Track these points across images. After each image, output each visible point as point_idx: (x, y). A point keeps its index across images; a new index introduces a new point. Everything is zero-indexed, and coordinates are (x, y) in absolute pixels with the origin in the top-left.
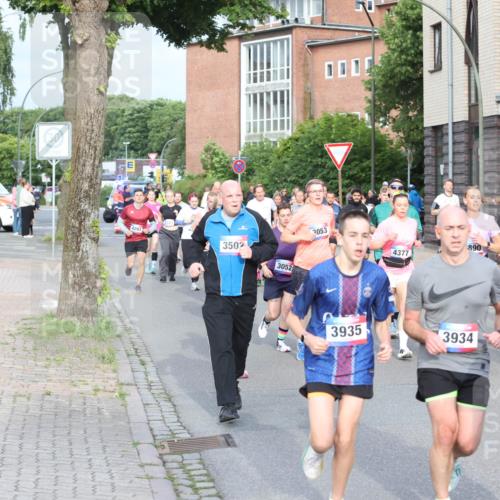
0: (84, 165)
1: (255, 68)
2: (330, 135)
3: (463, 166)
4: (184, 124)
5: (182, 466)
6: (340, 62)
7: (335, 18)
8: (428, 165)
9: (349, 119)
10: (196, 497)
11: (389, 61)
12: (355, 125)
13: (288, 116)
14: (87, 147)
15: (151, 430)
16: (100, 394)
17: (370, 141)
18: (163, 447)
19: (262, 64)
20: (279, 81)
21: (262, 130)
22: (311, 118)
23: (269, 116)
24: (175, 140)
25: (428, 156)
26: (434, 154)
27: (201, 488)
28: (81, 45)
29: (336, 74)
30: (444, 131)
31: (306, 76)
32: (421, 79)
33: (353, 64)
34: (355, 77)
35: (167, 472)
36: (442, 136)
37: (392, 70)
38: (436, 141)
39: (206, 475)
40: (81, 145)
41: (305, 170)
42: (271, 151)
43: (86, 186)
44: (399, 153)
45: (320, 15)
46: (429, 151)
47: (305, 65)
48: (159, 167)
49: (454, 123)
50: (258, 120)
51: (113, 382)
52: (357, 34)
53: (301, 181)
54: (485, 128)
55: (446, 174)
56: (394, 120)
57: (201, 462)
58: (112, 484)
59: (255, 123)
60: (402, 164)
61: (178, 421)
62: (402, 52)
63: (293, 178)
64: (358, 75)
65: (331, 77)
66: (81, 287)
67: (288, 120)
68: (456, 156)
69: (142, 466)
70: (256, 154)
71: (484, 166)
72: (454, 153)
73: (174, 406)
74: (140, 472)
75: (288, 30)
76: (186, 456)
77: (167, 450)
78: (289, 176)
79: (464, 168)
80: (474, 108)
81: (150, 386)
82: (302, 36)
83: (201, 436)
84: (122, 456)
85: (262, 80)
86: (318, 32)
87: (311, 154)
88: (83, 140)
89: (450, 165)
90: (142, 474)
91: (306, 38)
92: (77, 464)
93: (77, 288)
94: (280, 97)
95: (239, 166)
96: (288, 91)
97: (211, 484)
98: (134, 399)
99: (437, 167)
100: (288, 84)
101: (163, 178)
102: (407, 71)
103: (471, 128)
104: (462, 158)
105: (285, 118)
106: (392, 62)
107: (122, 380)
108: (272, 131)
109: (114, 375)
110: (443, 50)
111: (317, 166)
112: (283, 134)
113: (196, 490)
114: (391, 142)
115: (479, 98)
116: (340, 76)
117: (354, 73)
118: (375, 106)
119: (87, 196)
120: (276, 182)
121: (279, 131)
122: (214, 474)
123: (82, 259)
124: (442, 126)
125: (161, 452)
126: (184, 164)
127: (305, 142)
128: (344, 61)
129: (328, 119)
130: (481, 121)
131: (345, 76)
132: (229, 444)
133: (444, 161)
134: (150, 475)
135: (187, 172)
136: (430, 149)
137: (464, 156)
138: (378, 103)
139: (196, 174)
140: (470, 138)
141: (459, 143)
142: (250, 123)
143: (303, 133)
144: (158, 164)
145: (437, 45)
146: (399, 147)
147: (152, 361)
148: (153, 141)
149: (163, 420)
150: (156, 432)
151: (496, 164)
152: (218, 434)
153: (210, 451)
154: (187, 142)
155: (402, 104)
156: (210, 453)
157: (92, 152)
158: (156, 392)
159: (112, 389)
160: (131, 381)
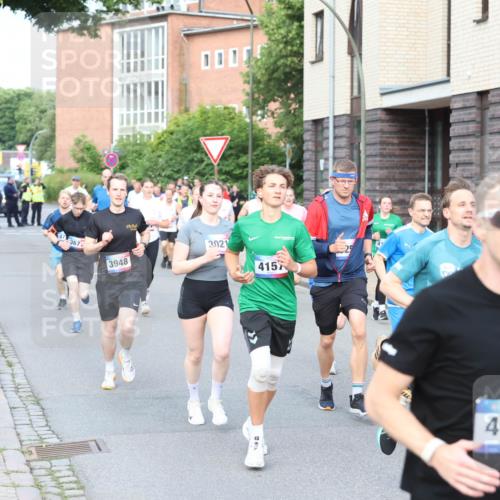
2: (205, 128)
4: (54, 115)
5: (51, 473)
6: (217, 52)
7: (212, 5)
8: (308, 160)
9: (226, 111)
11: (270, 53)
12: (233, 118)
13: (163, 107)
15: (18, 435)
17: (247, 135)
18: (31, 453)
21: (135, 122)
22: (187, 110)
24: (45, 132)
25: (308, 150)
26: (314, 148)
27: (71, 497)
29: (213, 65)
30: (325, 125)
31: (182, 66)
32: (301, 72)
33: (231, 54)
34: (232, 69)
35: (35, 480)
36: (323, 129)
37: (275, 62)
38: (316, 135)
39: (75, 482)
41: (181, 164)
42: (143, 145)
44: (278, 148)
45: (197, 1)
46: (308, 146)
47: (181, 54)
48: (28, 160)
49: (335, 117)
50: (132, 112)
52: (235, 22)
53: (176, 176)
54: (367, 122)
55: (326, 169)
56: (273, 113)
57: (71, 468)
59: (128, 115)
60: (280, 159)
61: (47, 425)
62: (286, 43)
63: (168, 172)
64: (236, 65)
65: (208, 68)
67: (163, 113)
68: (337, 151)
69: (8, 473)
70: (130, 148)
71: (366, 162)
72: (335, 148)
73: (43, 409)
74: (6, 480)
75: (164, 17)
76: (54, 462)
77: (35, 456)
78: (163, 170)
80: (356, 100)
81: (17, 389)
82: (179, 24)
83: (71, 441)
86: (194, 20)
87: (186, 148)
89: (331, 160)
90: (8, 482)
91: (182, 26)
95: (111, 160)
97: (81, 492)
99: (317, 162)
101: (32, 172)
102: (292, 62)
103: (353, 121)
104: (343, 153)
105: (160, 110)
106: (274, 54)
108: (146, 124)
110: (325, 40)
111: (192, 161)
112: (157, 127)
113: (64, 498)
114: (269, 136)
115: (362, 89)
116: (217, 66)
117: (231, 64)
118: (253, 99)
121: (153, 123)
122: (84, 482)
124: (322, 120)
125: (28, 457)
126: (54, 157)
127: (180, 135)
128: (222, 51)
129: (204, 112)
130: (363, 114)
131: (222, 66)
132: (100, 449)
133: (325, 156)
134: (17, 483)
135: (58, 165)
136: (310, 143)
137: (345, 150)
138: (256, 96)
139: (66, 168)
140: (352, 133)
141: (341, 137)
142: (122, 116)
143: (178, 126)
144: (27, 156)
145: (319, 34)
146: (278, 141)
147: (20, 362)
148: (21, 133)
149: (31, 424)
150: (22, 438)
151: (378, 159)
152: (87, 439)
153: (80, 456)
154: (57, 134)
155: (281, 97)
156: (80, 459)
158: (24, 395)
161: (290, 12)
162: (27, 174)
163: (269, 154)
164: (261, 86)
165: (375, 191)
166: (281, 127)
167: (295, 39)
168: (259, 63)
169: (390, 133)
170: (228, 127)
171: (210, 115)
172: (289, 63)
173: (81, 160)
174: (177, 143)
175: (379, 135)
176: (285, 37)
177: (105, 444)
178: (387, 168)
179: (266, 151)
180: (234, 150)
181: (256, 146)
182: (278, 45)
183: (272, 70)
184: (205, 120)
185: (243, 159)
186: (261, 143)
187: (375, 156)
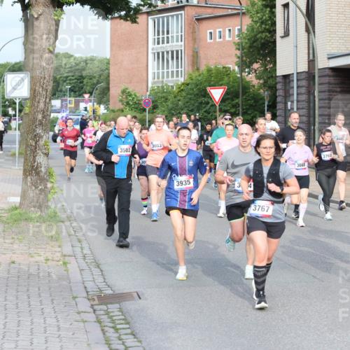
0: (39, 102)
1: (158, 35)
2: (210, 81)
3: (304, 103)
4: (109, 73)
5: (107, 313)
8: (280, 102)
9: (224, 70)
10: (117, 335)
11: (253, 29)
13: (181, 67)
14: (41, 90)
15: (85, 288)
16: (49, 263)
17: (239, 86)
18: (94, 300)
19: (163, 31)
20: (175, 43)
21: (163, 77)
22: (198, 69)
24: (103, 85)
25: (280, 96)
26: (283, 95)
27: (120, 329)
28: (37, 19)
29: (215, 38)
30: (291, 79)
31: (194, 40)
32: (275, 42)
33: (227, 32)
34: (228, 41)
35: (97, 318)
36: (289, 82)
37: (256, 36)
38: (285, 86)
39: (123, 320)
40: (37, 88)
41: (193, 105)
42: (170, 93)
43: (40, 117)
44: (259, 94)
46: (280, 93)
47: (194, 32)
48: (91, 104)
49: (298, 73)
50: (161, 71)
51: (59, 254)
52: (230, 10)
54: (319, 77)
55: (292, 109)
56: (256, 71)
57: (121, 310)
58: (58, 326)
59: (158, 73)
60: (261, 102)
61: (104, 282)
62: (262, 23)
63: (185, 111)
64: (231, 39)
65: (212, 41)
66: (36, 188)
67: (181, 71)
68: (300, 96)
69: (79, 313)
70: (160, 95)
71: (319, 103)
72: (298, 94)
73: (102, 271)
74: (77, 317)
75: (182, 8)
76: (109, 306)
77: (96, 302)
78: (182, 110)
79: (305, 105)
80: (312, 62)
81: (84, 257)
82: (192, 12)
83: (120, 292)
84: (65, 306)
85: (163, 43)
86: (203, 9)
87: (197, 94)
88: (38, 84)
89: (295, 102)
90: (78, 318)
91: (194, 13)
92: (33, 311)
93: (34, 188)
94: (176, 55)
95: (147, 103)
96: (181, 51)
97: (128, 326)
98: (73, 267)
99: (286, 104)
100: (181, 46)
101: (94, 112)
102: (266, 36)
103: (310, 76)
104: (304, 97)
105: (180, 69)
106: (255, 30)
107: (65, 253)
108: (170, 78)
109: (59, 249)
110: (290, 22)
111: (201, 103)
112: (178, 80)
113: (117, 330)
114: (254, 86)
115: (316, 55)
116: (218, 40)
117: (227, 38)
118: (242, 61)
119: (41, 124)
120: (172, 114)
121: (175, 78)
122: (129, 319)
123: (37, 168)
124: (289, 75)
125: (92, 303)
126: (109, 102)
127: (193, 86)
128: (220, 30)
129: (209, 70)
130: (316, 71)
131: (221, 40)
132: (140, 298)
133: (291, 99)
134: (85, 319)
135: (111, 107)
136: (281, 91)
137: (304, 96)
138: (244, 58)
139: (117, 109)
140: (309, 84)
141: (301, 87)
142: (154, 73)
143: (192, 80)
144: (90, 101)
145: (286, 19)
146: (259, 90)
147: (86, 240)
148: (87, 86)
149: (94, 281)
150: (88, 290)
151: (327, 101)
152: (132, 291)
153: (127, 303)
154: (111, 86)
155: (261, 60)
156: (129, 306)
157: (44, 93)
158: (89, 261)
159: (58, 259)
160: (71, 253)
162: (91, 113)
163: (253, 98)
165: (325, 123)
166: (260, 79)
167: (268, 20)
169: (335, 84)
170: (225, 80)
171: (213, 72)
172: (263, 37)
174: (191, 92)
175: (327, 85)
176: (262, 19)
177: (143, 294)
179: (251, 96)
180: (230, 96)
182: (256, 24)
183: (253, 41)
184: (210, 75)
185: (236, 101)
186: (248, 90)
187: (325, 99)
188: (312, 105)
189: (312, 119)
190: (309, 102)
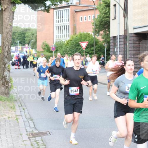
0: (5, 48)
1: (58, 18)
2: (81, 39)
3: (122, 49)
4: (36, 36)
5: (36, 141)
6: (84, 17)
7: (83, 3)
8: (112, 48)
9: (87, 34)
11: (100, 17)
13: (68, 33)
14: (6, 42)
15: (26, 130)
16: (10, 119)
17: (94, 41)
18: (30, 135)
19: (60, 17)
20: (66, 22)
21: (60, 37)
22: (76, 34)
23: (62, 33)
24: (33, 40)
25: (112, 45)
28: (4, 10)
30: (117, 38)
31: (74, 21)
32: (109, 22)
33: (89, 17)
34: (89, 22)
35: (31, 143)
36: (116, 39)
37: (102, 20)
38: (114, 41)
39: (43, 144)
40: (5, 42)
41: (74, 50)
42: (63, 44)
43: (6, 54)
44: (103, 45)
45: (79, 2)
46: (112, 44)
47: (74, 17)
48: (29, 49)
49: (120, 36)
50: (59, 34)
51: (14, 115)
52: (90, 8)
53: (72, 53)
54: (129, 37)
55: (117, 51)
56: (101, 35)
57: (42, 140)
58: (14, 147)
59: (58, 36)
60: (103, 48)
61: (35, 127)
62: (105, 14)
63: (70, 52)
64: (90, 20)
65: (82, 21)
66: (4, 86)
67: (68, 35)
69: (23, 141)
70: (59, 45)
71: (129, 49)
72: (120, 45)
73: (33, 122)
74: (23, 143)
75: (69, 6)
76: (37, 138)
77: (31, 136)
78: (69, 52)
79: (123, 49)
80: (126, 31)
81: (26, 116)
82: (73, 8)
83: (42, 132)
84: (17, 138)
85: (60, 22)
86: (78, 7)
87: (75, 45)
88: (5, 40)
89: (118, 48)
90: (23, 144)
92: (2, 141)
93: (3, 86)
94: (66, 28)
95: (53, 49)
96: (68, 26)
97: (45, 147)
98: (21, 120)
99: (114, 49)
100: (68, 23)
101: (30, 52)
102: (107, 19)
103: (125, 37)
104: (122, 46)
105: (68, 34)
107: (17, 114)
108: (63, 38)
109: (14, 113)
111: (77, 49)
112: (67, 39)
114: (100, 41)
116: (85, 21)
117: (89, 20)
118: (95, 30)
119: (7, 57)
120: (65, 53)
121: (66, 38)
122: (45, 144)
123: (5, 77)
124: (116, 36)
125: (29, 137)
126: (36, 48)
127: (74, 41)
128: (86, 16)
129: (81, 34)
130: (128, 35)
131: (86, 21)
132: (50, 134)
133: (117, 47)
134: (26, 144)
135: (38, 50)
136: (112, 43)
137: (123, 45)
138: (96, 29)
139: (40, 51)
140: (125, 40)
141: (121, 42)
142: (57, 36)
143: (73, 38)
144: (28, 47)
145: (115, 11)
146: (103, 43)
147: (26, 108)
148: (27, 41)
149: (30, 127)
150: (28, 131)
151: (132, 48)
152: (47, 131)
153: (44, 136)
154: (37, 41)
155: (104, 30)
156: (44, 137)
157: (8, 44)
158: (28, 118)
159: (14, 117)
160: (20, 115)
161: (106, 5)
162: (28, 53)
163: (100, 47)
164: (98, 27)
165: (132, 57)
166: (103, 39)
167: (108, 13)
168: (97, 20)
169: (136, 40)
170: (88, 39)
171: (83, 35)
172: (106, 20)
173: (44, 49)
174: (73, 44)
175: (133, 41)
176: (105, 12)
178: (135, 51)
179: (99, 46)
180: (90, 46)
181: (96, 44)
182: (102, 14)
183: (101, 22)
184: (81, 37)
185: (92, 48)
186: (98, 43)
187: (132, 47)
188: (126, 49)
189: (126, 56)
190: (124, 48)
